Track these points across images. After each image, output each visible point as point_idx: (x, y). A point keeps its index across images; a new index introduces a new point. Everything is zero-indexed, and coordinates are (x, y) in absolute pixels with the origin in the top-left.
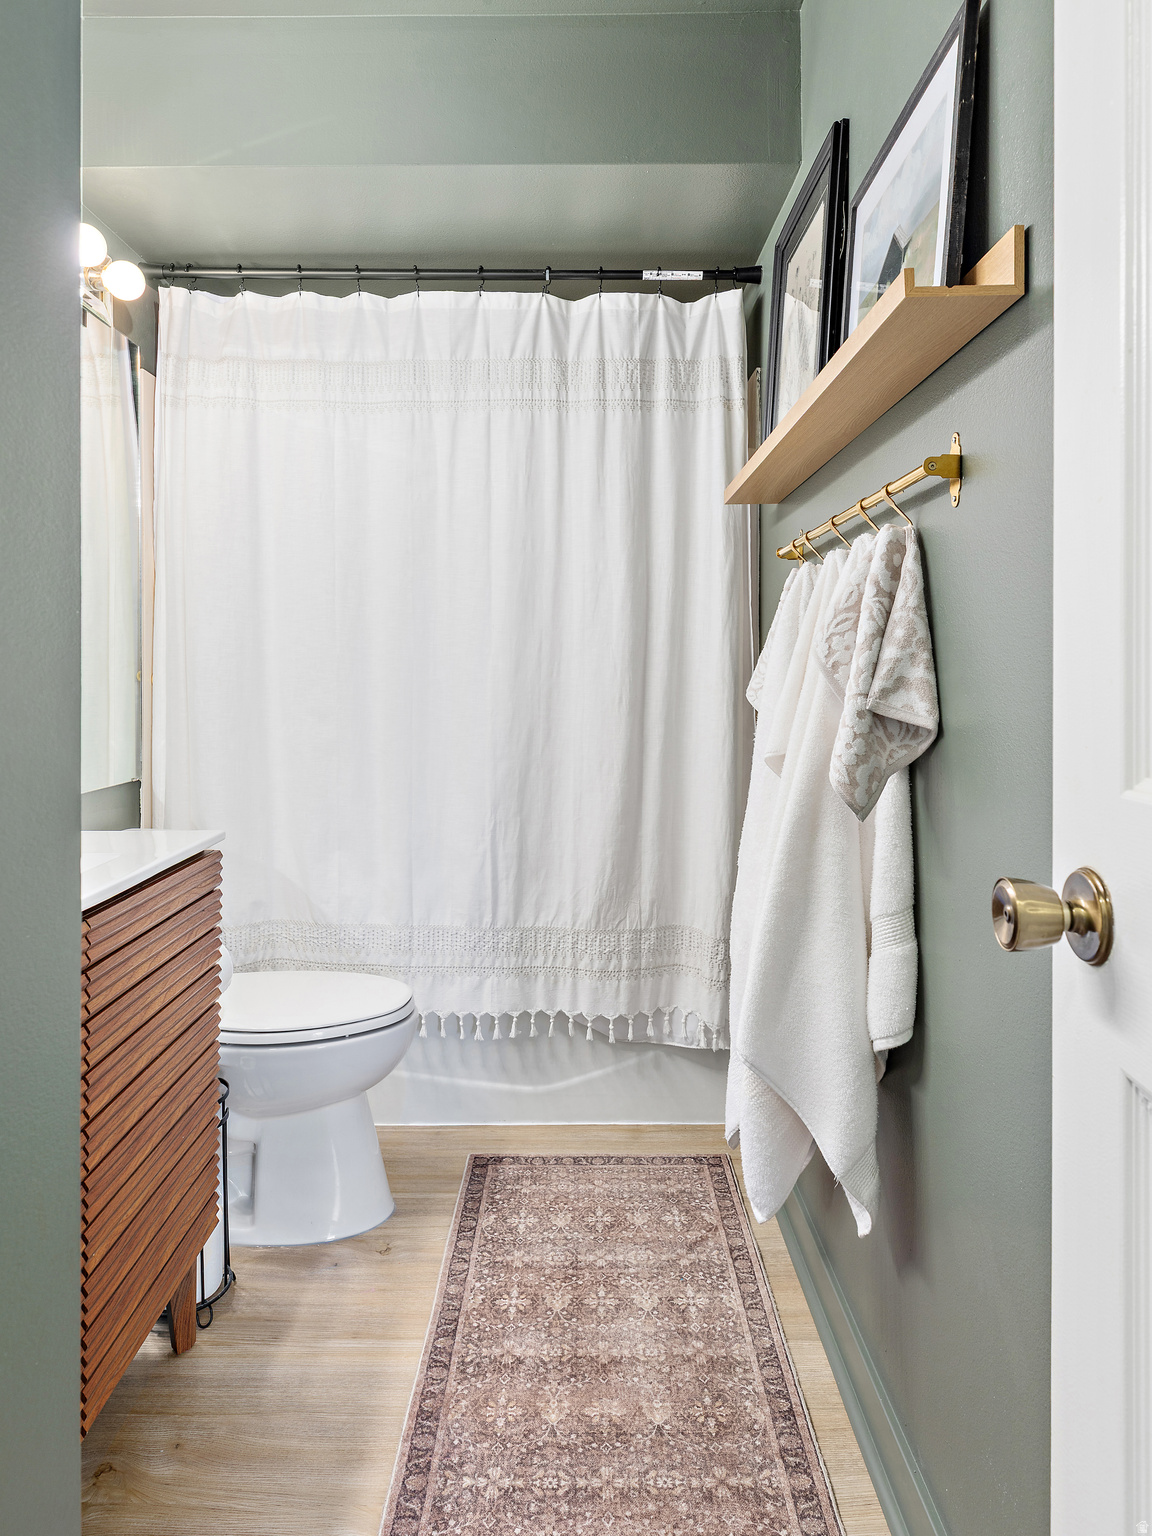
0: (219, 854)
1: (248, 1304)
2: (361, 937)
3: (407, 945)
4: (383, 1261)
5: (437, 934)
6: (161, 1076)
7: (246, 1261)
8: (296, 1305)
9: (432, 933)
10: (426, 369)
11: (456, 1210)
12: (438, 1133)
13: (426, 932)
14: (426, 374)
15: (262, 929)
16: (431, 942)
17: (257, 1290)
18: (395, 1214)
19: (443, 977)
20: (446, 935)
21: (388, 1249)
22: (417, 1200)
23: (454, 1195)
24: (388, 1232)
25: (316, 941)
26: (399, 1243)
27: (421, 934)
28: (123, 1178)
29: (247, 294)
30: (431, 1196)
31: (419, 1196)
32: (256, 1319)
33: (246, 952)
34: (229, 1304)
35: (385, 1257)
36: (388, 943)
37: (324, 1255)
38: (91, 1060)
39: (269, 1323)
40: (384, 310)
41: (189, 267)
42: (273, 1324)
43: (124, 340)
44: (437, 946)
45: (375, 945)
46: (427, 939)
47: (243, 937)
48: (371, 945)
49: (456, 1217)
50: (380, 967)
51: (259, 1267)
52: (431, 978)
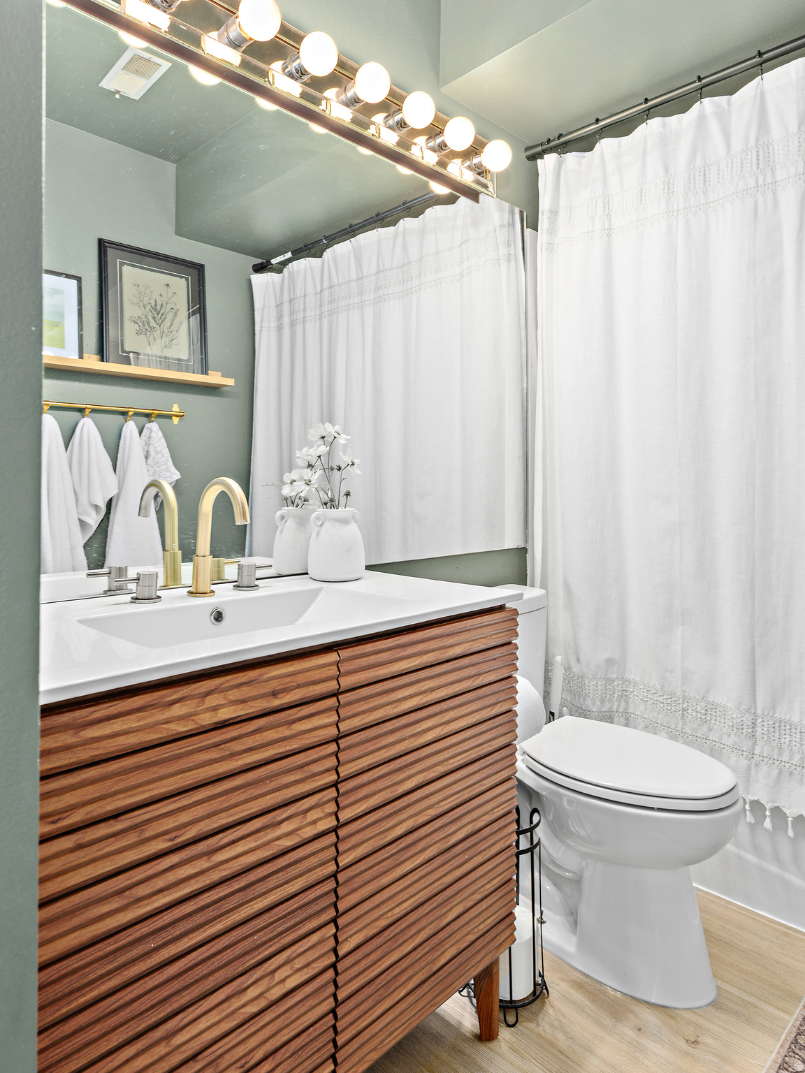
0: (515, 612)
1: (552, 1025)
2: (703, 711)
3: (750, 731)
4: (687, 1053)
5: (783, 728)
6: (439, 799)
7: (563, 980)
8: (590, 1051)
9: (777, 725)
10: (771, 151)
11: (783, 1037)
12: (786, 934)
13: (771, 722)
14: (771, 156)
15: (616, 683)
16: (777, 734)
17: (563, 1015)
18: (713, 1004)
19: (791, 774)
20: (794, 731)
21: (696, 1042)
22: (743, 1001)
23: (786, 1017)
24: (702, 1021)
25: (661, 705)
26: (709, 1040)
27: (765, 724)
28: (385, 880)
29: (603, 141)
30: (761, 1004)
31: (745, 997)
32: (552, 1044)
33: (602, 701)
34: (536, 1014)
35: (690, 1050)
36: (731, 724)
37: (631, 1011)
38: (342, 772)
39: (561, 1056)
40: (726, 107)
41: (560, 136)
42: (564, 1058)
43: (517, 210)
44: (783, 740)
45: (717, 723)
46: (772, 730)
47: (600, 687)
48: (713, 721)
49: (782, 1046)
50: (722, 746)
51: (573, 992)
52: (777, 771)
